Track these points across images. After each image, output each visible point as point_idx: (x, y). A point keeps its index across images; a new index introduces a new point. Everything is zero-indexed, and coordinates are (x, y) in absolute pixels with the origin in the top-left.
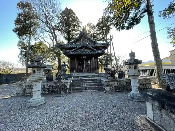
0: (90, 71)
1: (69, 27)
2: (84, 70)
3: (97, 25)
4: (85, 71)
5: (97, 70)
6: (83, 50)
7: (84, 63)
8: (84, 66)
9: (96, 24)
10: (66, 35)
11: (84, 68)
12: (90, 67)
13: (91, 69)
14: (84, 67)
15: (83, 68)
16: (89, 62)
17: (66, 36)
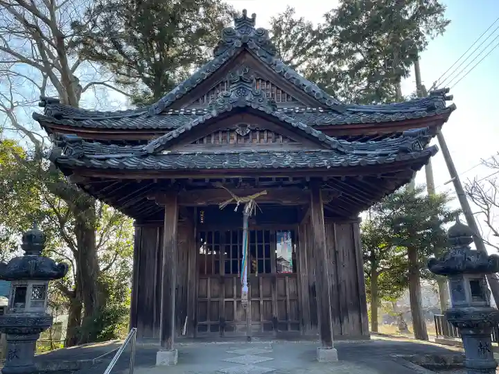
0: (296, 326)
1: (165, 40)
2: (245, 317)
3: (334, 23)
4: (254, 326)
5: (353, 316)
6: (236, 145)
7: (245, 252)
8: (240, 285)
9: (327, 16)
10: (142, 87)
11: (244, 298)
12: (291, 288)
13: (299, 312)
14: (245, 289)
15: (239, 296)
16: (284, 250)
17: (140, 94)
